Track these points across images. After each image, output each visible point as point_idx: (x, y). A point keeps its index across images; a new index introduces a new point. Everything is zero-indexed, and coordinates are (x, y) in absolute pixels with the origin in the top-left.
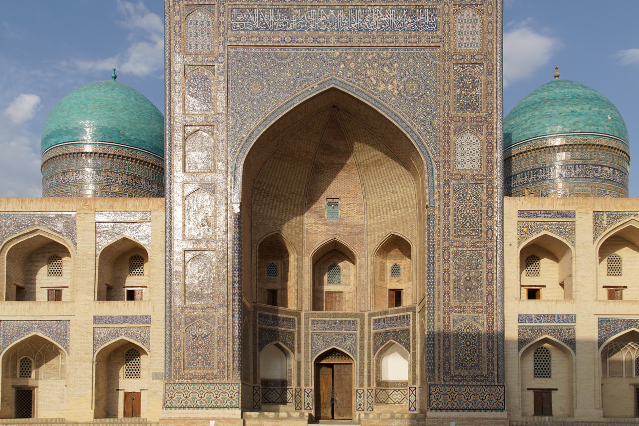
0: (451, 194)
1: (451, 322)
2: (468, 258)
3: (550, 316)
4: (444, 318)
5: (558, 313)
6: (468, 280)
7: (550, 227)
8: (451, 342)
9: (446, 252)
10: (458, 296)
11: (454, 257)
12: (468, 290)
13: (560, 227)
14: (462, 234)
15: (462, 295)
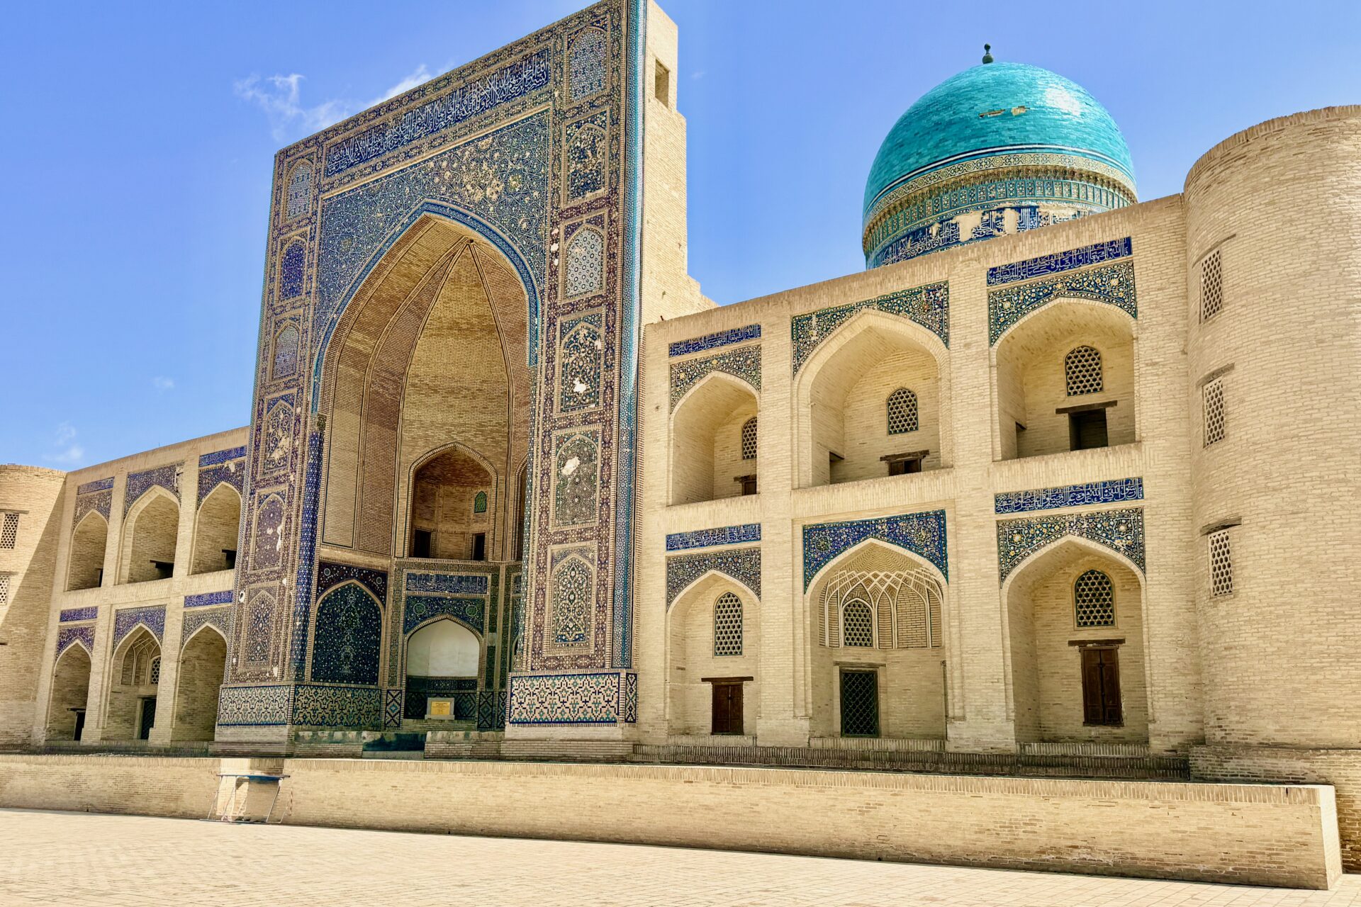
0: (557, 341)
1: (549, 560)
2: (578, 444)
3: (717, 531)
4: (538, 554)
5: (730, 525)
6: (577, 484)
7: (722, 361)
8: (547, 597)
9: (547, 440)
10: (560, 515)
11: (558, 446)
12: (576, 500)
13: (738, 359)
14: (572, 404)
15: (568, 511)
